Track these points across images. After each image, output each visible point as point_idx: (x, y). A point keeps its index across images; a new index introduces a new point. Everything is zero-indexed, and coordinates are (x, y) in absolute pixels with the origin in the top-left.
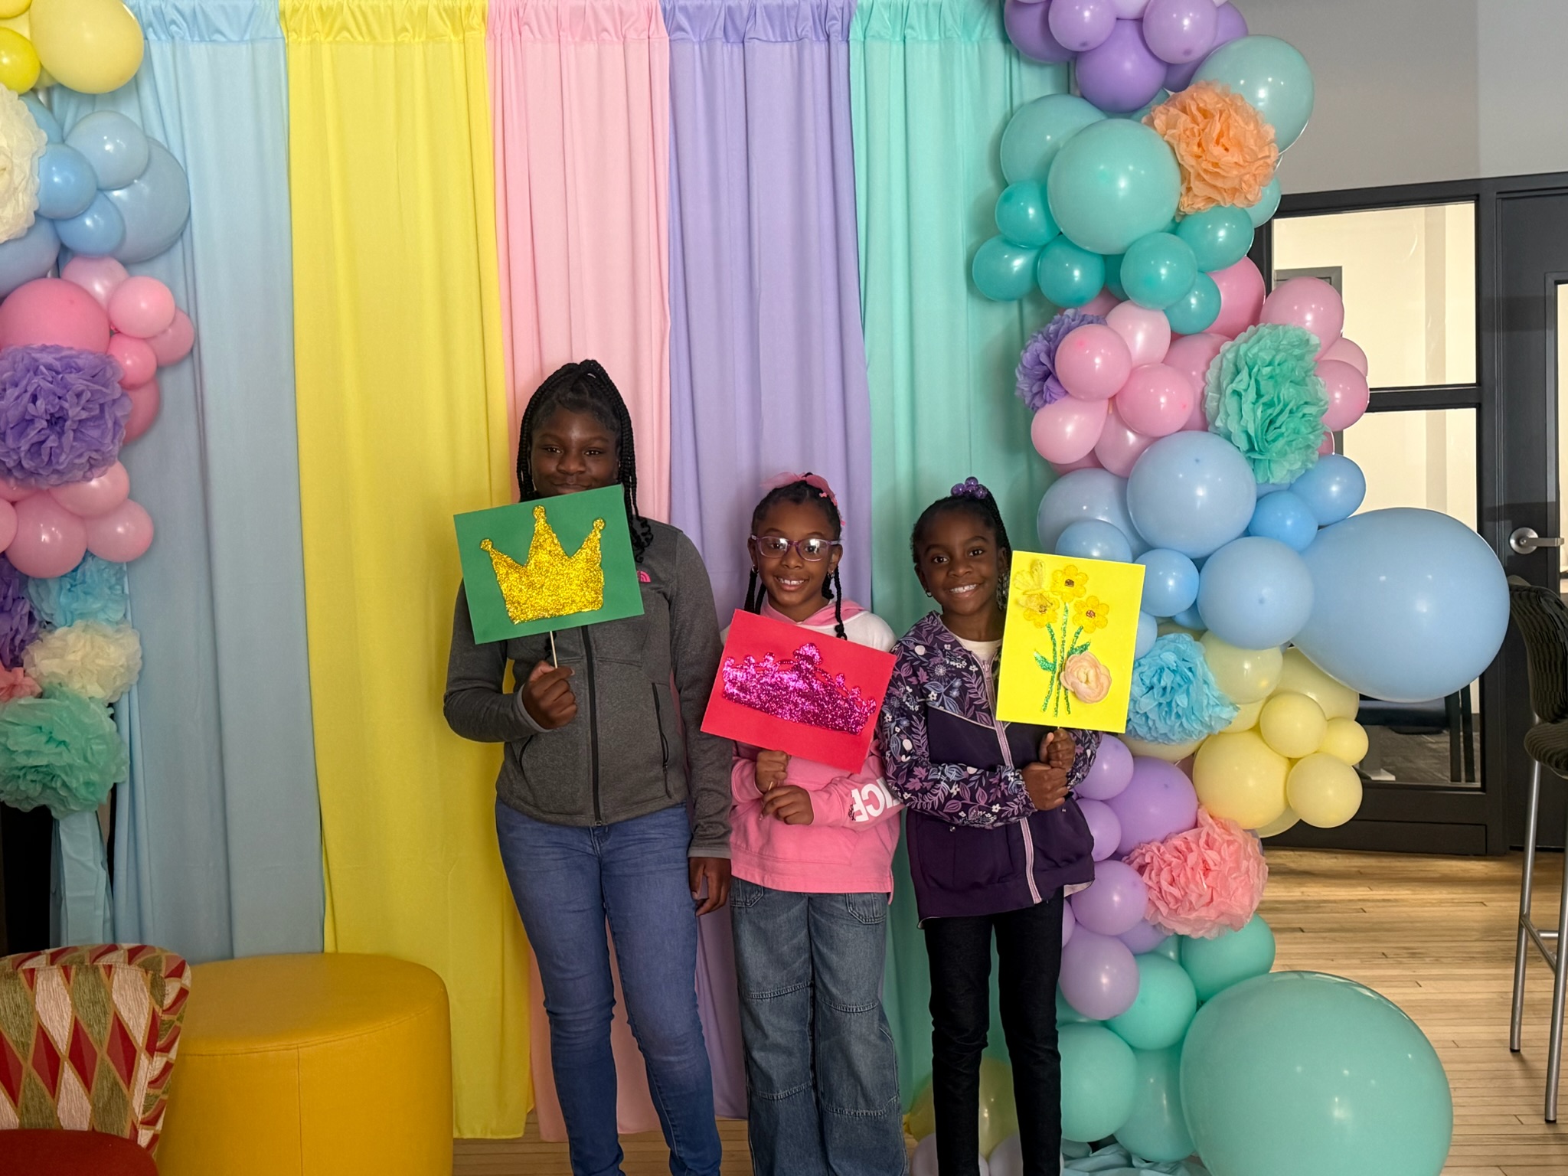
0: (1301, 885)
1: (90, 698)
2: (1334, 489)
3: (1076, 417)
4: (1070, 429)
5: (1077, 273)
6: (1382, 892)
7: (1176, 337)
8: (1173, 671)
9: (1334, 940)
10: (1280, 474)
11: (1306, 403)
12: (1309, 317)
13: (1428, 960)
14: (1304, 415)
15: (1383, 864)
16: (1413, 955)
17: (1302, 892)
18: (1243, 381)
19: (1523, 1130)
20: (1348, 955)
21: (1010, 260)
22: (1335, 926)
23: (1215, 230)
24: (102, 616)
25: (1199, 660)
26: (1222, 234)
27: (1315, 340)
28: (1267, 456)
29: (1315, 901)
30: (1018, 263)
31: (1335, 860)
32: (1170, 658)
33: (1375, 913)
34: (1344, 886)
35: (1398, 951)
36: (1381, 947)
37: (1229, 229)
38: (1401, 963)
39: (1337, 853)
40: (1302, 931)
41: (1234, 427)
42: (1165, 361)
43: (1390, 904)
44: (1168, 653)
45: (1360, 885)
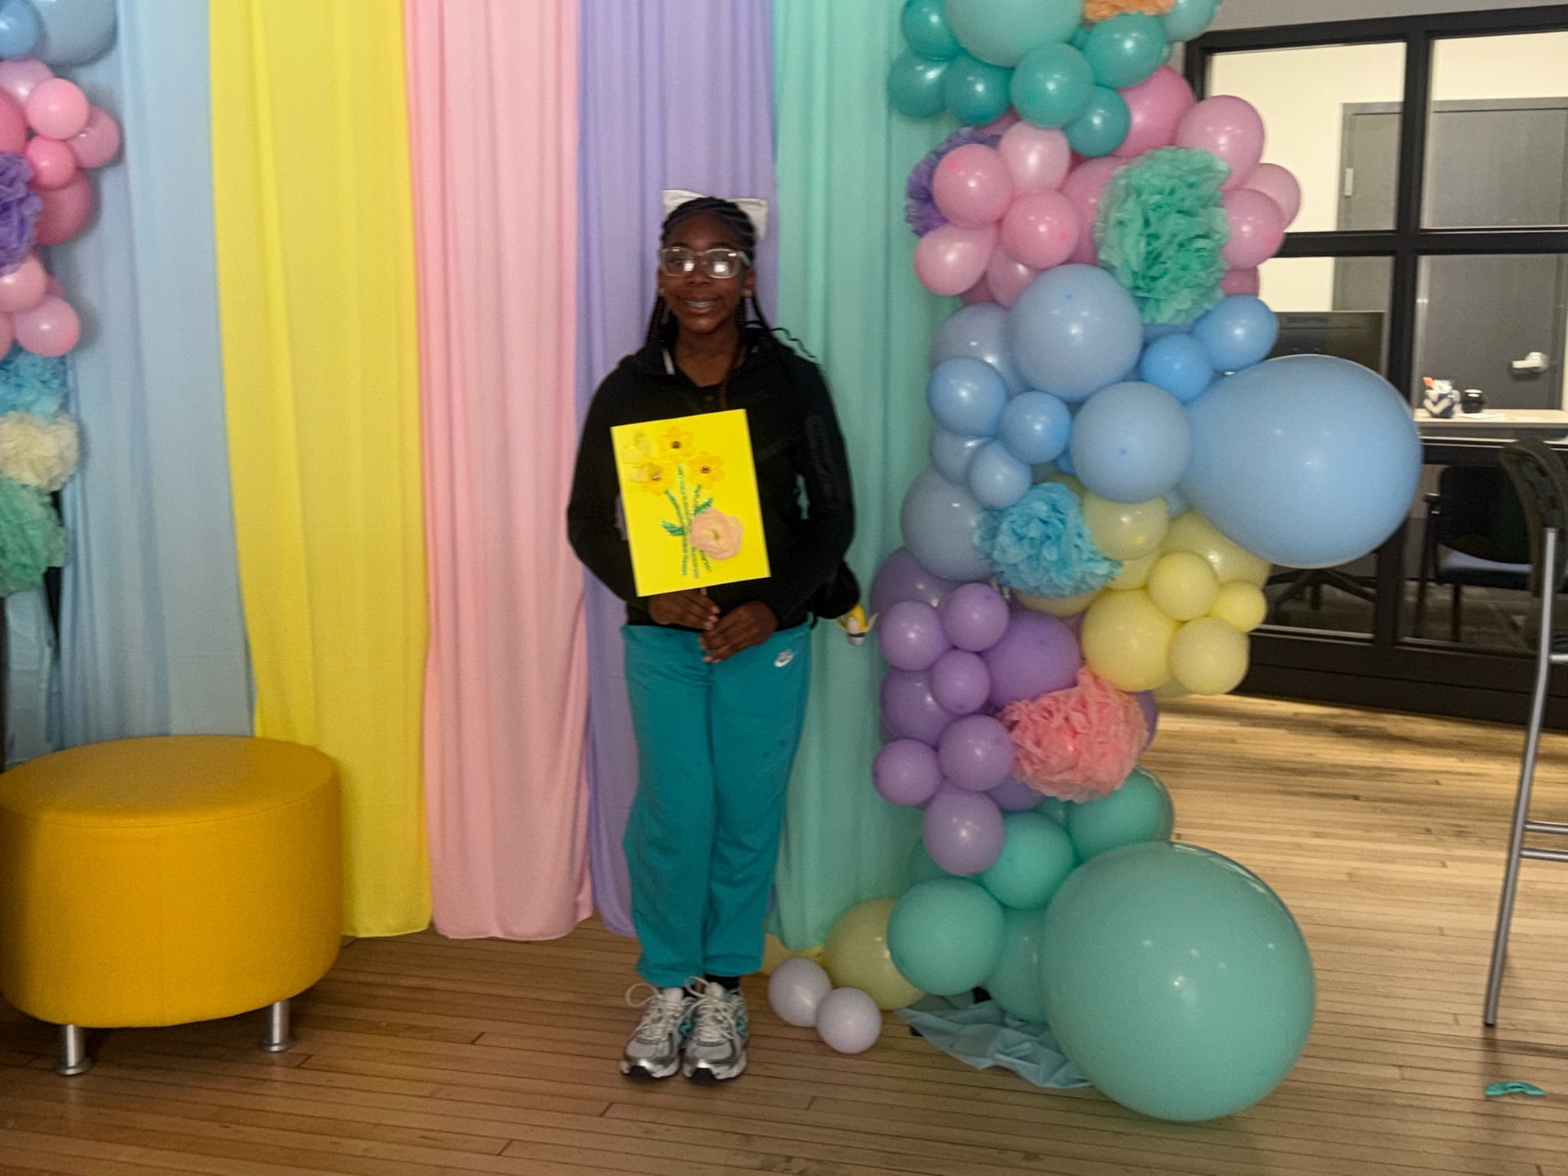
0: (1387, 750)
1: (24, 486)
2: (1239, 332)
3: (959, 245)
4: (951, 257)
5: (980, 88)
6: (1471, 765)
7: (1078, 159)
8: (1044, 522)
9: (1384, 811)
10: (1166, 314)
11: (1199, 237)
12: (1223, 140)
13: (1474, 840)
14: (1198, 250)
15: (1490, 735)
16: (1461, 833)
17: (1385, 759)
18: (1131, 211)
19: (1455, 1031)
20: (1387, 828)
21: (925, 71)
22: (1393, 796)
23: (1121, 41)
24: (36, 408)
25: (1072, 513)
26: (1129, 45)
27: (1222, 166)
28: (1153, 295)
29: (1391, 769)
30: (932, 74)
31: (1442, 728)
32: (1041, 509)
33: (1450, 786)
34: (1433, 754)
35: (1445, 828)
36: (1428, 822)
37: (1137, 40)
38: (1441, 840)
39: (1448, 720)
40: (1356, 798)
41: (1116, 262)
42: (1061, 189)
43: (1470, 778)
44: (1041, 503)
45: (1452, 756)
